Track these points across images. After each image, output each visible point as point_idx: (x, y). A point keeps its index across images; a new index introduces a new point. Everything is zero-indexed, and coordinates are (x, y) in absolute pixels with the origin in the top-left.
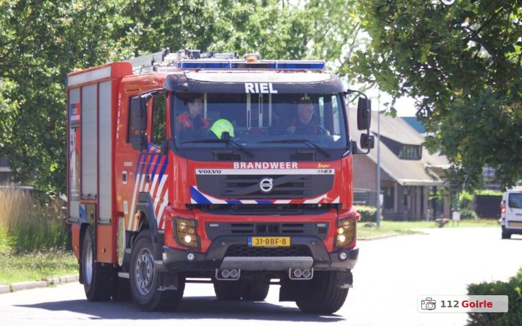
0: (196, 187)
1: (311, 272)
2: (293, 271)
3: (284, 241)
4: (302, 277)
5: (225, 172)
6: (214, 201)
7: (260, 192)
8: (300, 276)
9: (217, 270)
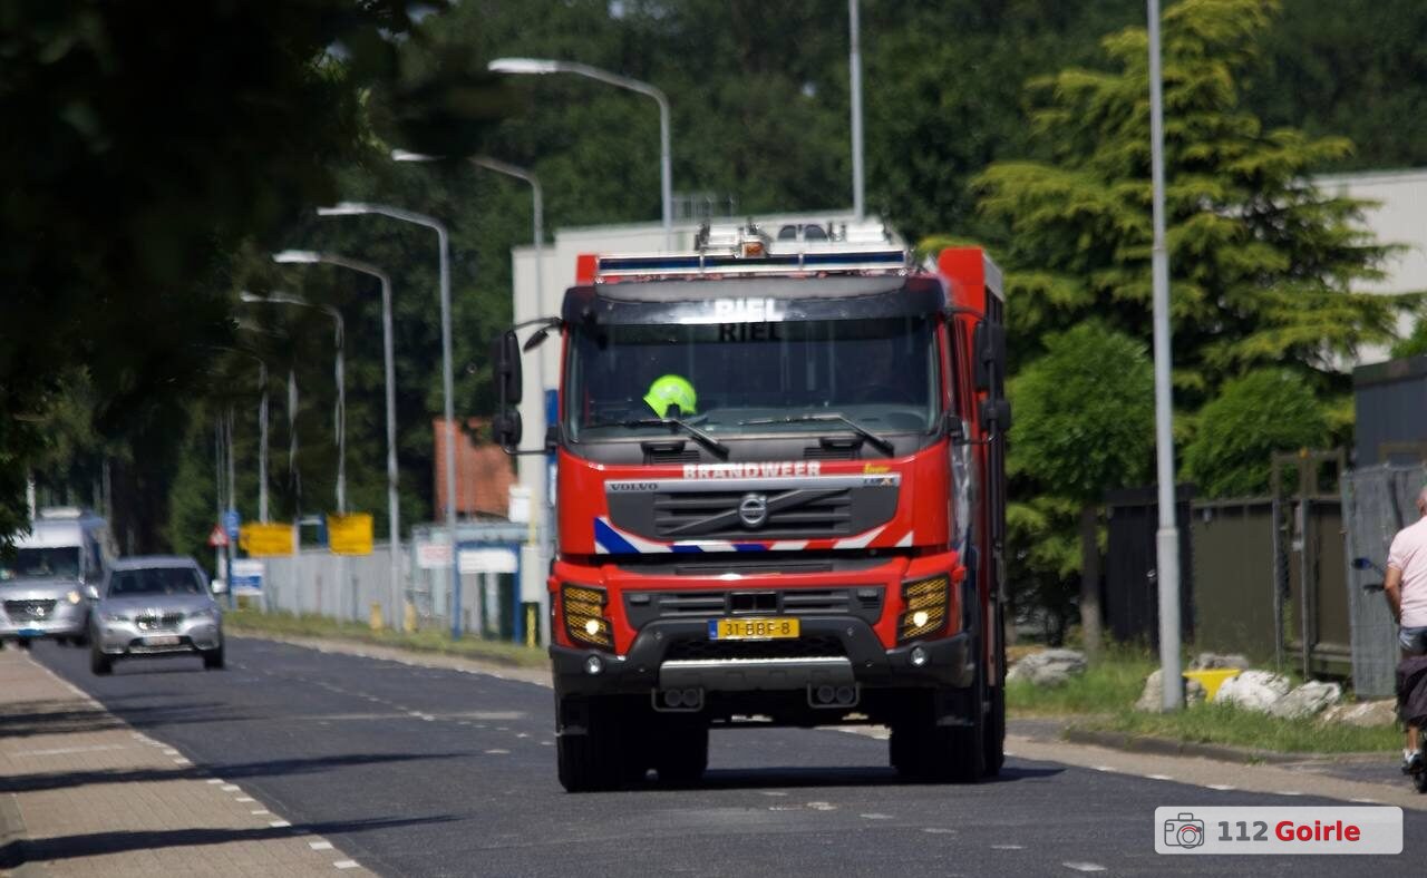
0: (605, 520)
1: (854, 690)
2: (815, 692)
3: (786, 628)
4: (835, 701)
5: (666, 483)
6: (644, 546)
7: (740, 526)
8: (831, 698)
9: (654, 691)
